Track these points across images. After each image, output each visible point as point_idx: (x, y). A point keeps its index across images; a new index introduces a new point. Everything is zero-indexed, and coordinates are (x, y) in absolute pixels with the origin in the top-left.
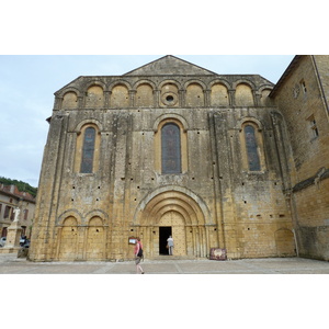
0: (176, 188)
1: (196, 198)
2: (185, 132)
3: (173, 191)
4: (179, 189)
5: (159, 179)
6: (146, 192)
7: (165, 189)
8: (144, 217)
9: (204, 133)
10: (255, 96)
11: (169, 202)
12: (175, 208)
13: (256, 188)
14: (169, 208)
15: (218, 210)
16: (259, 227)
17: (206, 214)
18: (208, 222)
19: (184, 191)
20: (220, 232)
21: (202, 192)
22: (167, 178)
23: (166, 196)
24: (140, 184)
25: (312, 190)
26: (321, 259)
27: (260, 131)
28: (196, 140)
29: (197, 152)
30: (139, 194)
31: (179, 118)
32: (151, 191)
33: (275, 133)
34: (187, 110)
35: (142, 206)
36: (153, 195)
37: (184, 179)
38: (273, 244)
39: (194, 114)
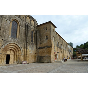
0: (15, 43)
1: (20, 47)
2: (19, 26)
3: (14, 43)
4: (16, 43)
5: (10, 38)
6: (5, 42)
7: (12, 42)
8: (3, 51)
9: (24, 29)
10: (35, 25)
11: (11, 47)
12: (12, 49)
13: (32, 47)
14: (11, 49)
15: (25, 51)
16: (32, 56)
17: (22, 52)
18: (22, 54)
19: (17, 44)
20: (25, 57)
21: (22, 45)
22: (13, 39)
23: (12, 44)
24: (3, 38)
25: (44, 49)
26: (43, 62)
27: (34, 33)
28: (22, 30)
29: (22, 33)
30: (3, 42)
31: (18, 21)
32: (7, 42)
33: (37, 35)
34: (21, 20)
35: (3, 47)
36: (8, 43)
37: (18, 41)
38: (33, 60)
39: (22, 22)
